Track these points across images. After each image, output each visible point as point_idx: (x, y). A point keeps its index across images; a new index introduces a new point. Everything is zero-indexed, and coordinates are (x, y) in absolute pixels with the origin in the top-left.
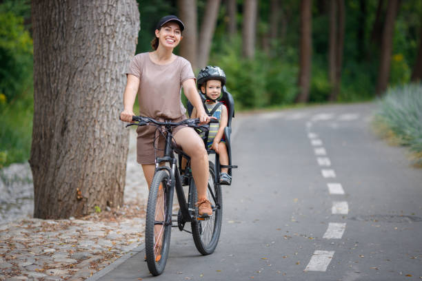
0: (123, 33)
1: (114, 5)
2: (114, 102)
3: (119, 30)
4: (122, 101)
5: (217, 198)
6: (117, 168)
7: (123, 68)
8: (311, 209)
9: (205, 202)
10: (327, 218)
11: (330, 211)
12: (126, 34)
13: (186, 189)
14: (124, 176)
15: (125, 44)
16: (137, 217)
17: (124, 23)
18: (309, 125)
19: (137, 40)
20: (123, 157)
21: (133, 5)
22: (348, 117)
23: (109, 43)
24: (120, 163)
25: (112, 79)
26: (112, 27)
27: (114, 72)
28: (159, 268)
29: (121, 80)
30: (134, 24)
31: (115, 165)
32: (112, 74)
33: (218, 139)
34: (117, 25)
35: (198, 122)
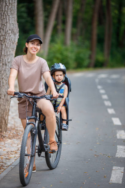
0: (9, 39)
1: (5, 24)
2: (4, 76)
3: (8, 38)
4: (8, 76)
5: (59, 136)
6: (4, 111)
7: (9, 58)
8: (106, 135)
9: (53, 142)
10: (115, 141)
11: (116, 137)
12: (11, 40)
13: (43, 132)
14: (8, 115)
15: (10, 45)
16: (14, 138)
17: (11, 34)
18: (97, 81)
19: (17, 43)
20: (8, 105)
21: (15, 24)
22: (115, 76)
23: (2, 44)
24: (6, 109)
25: (3, 64)
26: (4, 36)
27: (4, 60)
28: (26, 181)
29: (8, 65)
30: (16, 35)
31: (3, 110)
32: (3, 61)
33: (61, 104)
34: (6, 35)
35: (52, 97)
